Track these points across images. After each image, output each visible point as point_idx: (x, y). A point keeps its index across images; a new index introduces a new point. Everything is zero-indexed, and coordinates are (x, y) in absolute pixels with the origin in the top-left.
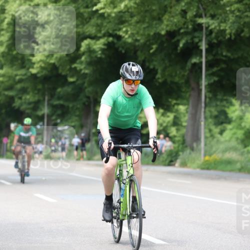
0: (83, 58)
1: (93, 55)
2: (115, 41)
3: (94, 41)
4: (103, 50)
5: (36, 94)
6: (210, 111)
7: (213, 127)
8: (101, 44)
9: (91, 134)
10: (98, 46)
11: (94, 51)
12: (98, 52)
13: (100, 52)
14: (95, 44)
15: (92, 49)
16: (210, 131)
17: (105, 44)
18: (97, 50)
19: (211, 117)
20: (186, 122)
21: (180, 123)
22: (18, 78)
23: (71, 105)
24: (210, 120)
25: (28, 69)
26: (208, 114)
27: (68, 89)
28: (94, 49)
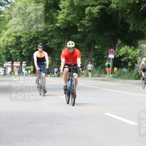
0: (86, 18)
1: (93, 16)
2: (105, 7)
3: (93, 8)
4: (98, 13)
5: (60, 38)
8: (97, 9)
9: (92, 61)
11: (93, 14)
13: (96, 14)
17: (99, 10)
22: (49, 29)
23: (80, 45)
25: (55, 24)
27: (78, 36)
28: (93, 12)
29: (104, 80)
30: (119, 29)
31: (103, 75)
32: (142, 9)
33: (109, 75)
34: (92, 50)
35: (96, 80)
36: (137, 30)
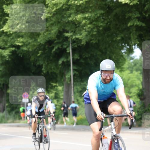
1: (4, 59)
2: (17, 50)
3: (4, 50)
4: (9, 56)
6: (77, 89)
7: (79, 98)
8: (8, 52)
9: (5, 107)
10: (6, 53)
11: (4, 57)
12: (6, 57)
13: (8, 57)
14: (5, 52)
15: (3, 55)
16: (78, 100)
17: (10, 52)
18: (6, 56)
19: (78, 92)
20: (63, 96)
21: (59, 97)
24: (77, 94)
26: (76, 90)
28: (4, 55)
29: (18, 126)
30: (33, 71)
31: (18, 121)
32: (54, 50)
33: (24, 120)
34: (5, 95)
35: (10, 126)
36: (50, 72)
